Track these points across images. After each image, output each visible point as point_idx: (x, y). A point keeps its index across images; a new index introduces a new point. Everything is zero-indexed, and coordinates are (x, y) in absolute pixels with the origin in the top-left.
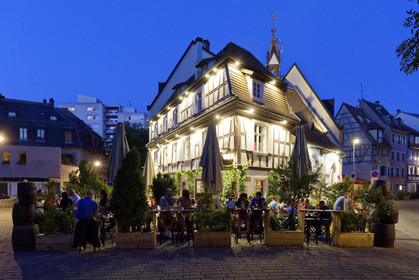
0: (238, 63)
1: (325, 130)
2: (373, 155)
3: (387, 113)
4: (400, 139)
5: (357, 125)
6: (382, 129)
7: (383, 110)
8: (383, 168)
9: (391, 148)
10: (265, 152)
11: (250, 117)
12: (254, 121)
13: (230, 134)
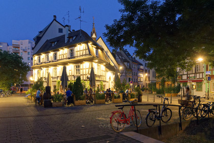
0: (91, 43)
1: (113, 65)
2: (126, 73)
3: (130, 55)
4: (135, 66)
5: (120, 60)
6: (129, 62)
7: (128, 53)
8: (129, 79)
9: (132, 70)
10: (99, 74)
11: (96, 62)
12: (97, 64)
13: (89, 68)
